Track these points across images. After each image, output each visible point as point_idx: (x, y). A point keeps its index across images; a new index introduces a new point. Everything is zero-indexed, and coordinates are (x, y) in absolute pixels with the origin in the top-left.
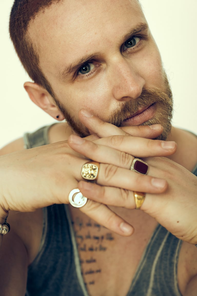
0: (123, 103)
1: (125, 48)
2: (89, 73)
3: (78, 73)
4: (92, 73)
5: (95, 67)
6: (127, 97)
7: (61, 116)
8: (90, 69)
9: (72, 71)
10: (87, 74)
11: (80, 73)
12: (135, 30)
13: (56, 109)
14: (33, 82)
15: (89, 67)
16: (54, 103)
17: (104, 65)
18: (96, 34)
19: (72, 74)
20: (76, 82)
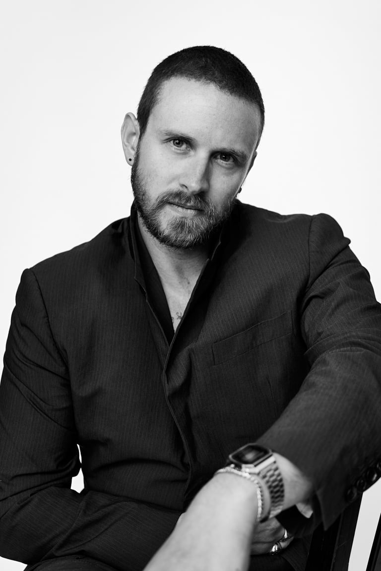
0: (181, 189)
1: (219, 157)
2: (178, 148)
3: (171, 140)
4: (180, 150)
5: (186, 148)
6: (186, 187)
7: (132, 162)
8: (181, 146)
9: (169, 135)
10: (176, 147)
11: (172, 142)
12: (234, 151)
13: (133, 153)
14: (136, 117)
15: (183, 144)
16: (135, 146)
17: (192, 153)
18: (207, 127)
19: (167, 137)
20: (164, 145)
